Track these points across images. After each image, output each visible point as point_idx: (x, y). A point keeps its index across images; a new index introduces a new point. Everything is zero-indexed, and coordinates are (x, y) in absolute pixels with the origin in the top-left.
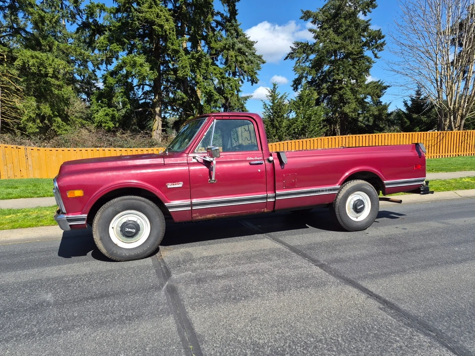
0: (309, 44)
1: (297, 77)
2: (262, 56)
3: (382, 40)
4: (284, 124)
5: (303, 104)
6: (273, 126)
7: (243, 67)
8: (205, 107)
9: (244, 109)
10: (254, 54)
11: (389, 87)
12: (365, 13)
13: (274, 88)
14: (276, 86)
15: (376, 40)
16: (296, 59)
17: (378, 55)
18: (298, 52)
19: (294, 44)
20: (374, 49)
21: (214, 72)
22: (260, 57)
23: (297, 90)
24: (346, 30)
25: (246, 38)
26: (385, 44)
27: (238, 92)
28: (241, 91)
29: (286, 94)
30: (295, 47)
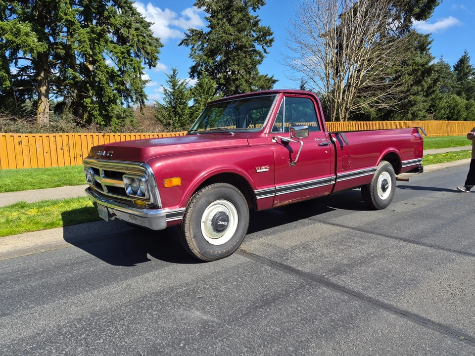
0: (204, 33)
1: (194, 65)
2: (159, 39)
3: (271, 37)
4: (186, 111)
5: (204, 92)
6: (176, 114)
7: (146, 48)
8: (107, 88)
9: (143, 94)
10: (151, 36)
11: (277, 81)
12: (254, 9)
13: (174, 73)
14: (176, 72)
15: (265, 36)
16: (190, 46)
17: (267, 51)
18: (193, 39)
19: (189, 30)
20: (264, 45)
21: (114, 50)
22: (157, 40)
23: (194, 77)
24: (239, 23)
25: (142, 18)
26: (274, 41)
27: (140, 74)
28: (144, 74)
29: (187, 81)
30: (189, 34)
